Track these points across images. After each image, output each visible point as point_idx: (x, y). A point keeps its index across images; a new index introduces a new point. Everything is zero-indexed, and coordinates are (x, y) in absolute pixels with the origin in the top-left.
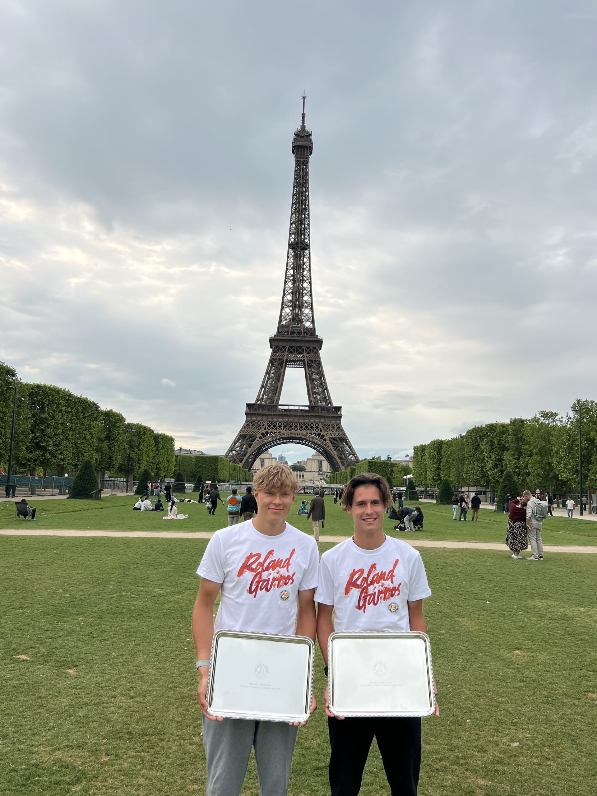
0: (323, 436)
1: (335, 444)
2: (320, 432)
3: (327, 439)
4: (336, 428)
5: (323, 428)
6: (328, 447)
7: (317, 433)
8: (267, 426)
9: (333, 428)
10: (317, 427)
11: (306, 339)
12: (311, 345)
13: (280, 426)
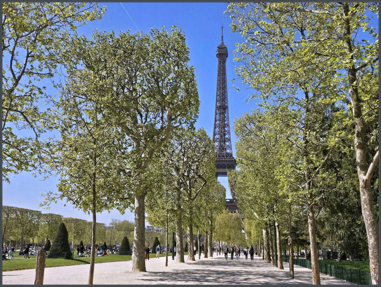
5: (238, 212)
11: (227, 160)
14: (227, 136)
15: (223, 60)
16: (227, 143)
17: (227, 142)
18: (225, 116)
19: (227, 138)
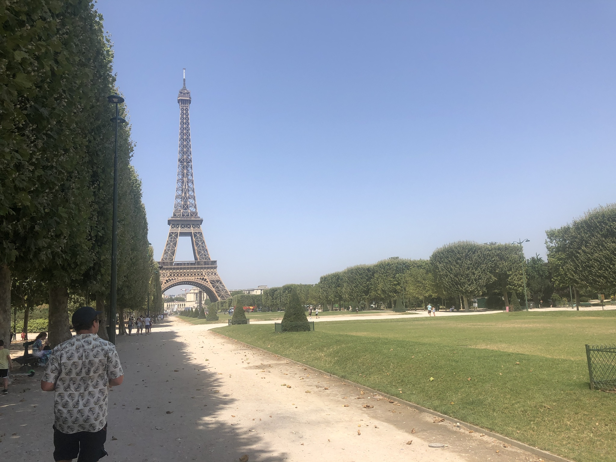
0: (206, 279)
1: (213, 284)
2: (203, 277)
3: (209, 281)
4: (213, 274)
5: (206, 274)
6: (209, 286)
7: (202, 278)
8: (169, 275)
9: (212, 274)
10: (202, 274)
11: (192, 219)
12: (195, 223)
13: (178, 275)
14: (190, 192)
15: (185, 107)
17: (191, 199)
18: (188, 170)
19: (191, 195)
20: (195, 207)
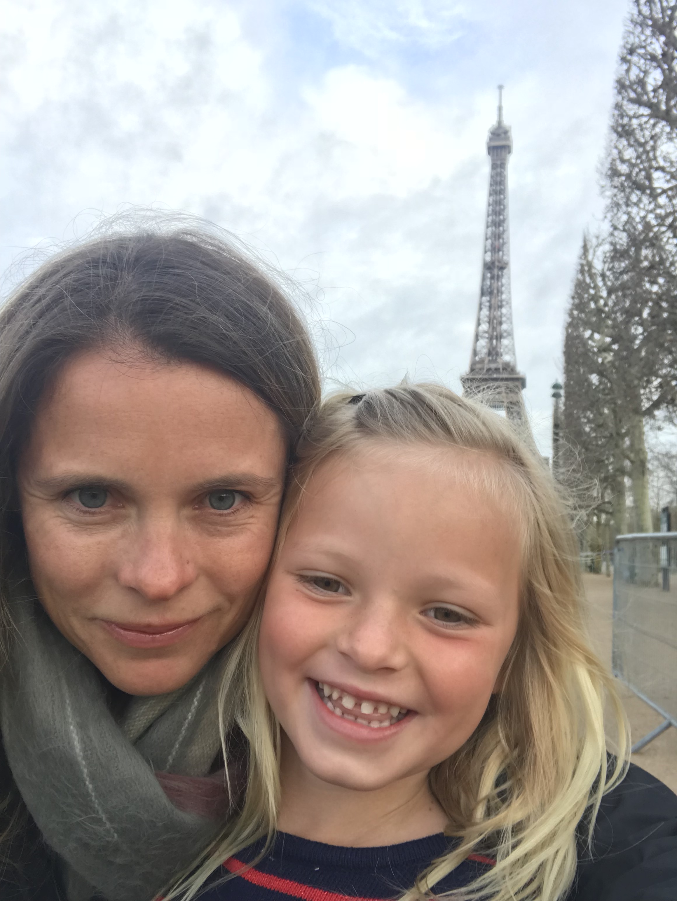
11: (505, 376)
12: (512, 384)
14: (504, 327)
16: (505, 342)
17: (505, 338)
18: (501, 282)
19: (505, 331)
20: (514, 354)
